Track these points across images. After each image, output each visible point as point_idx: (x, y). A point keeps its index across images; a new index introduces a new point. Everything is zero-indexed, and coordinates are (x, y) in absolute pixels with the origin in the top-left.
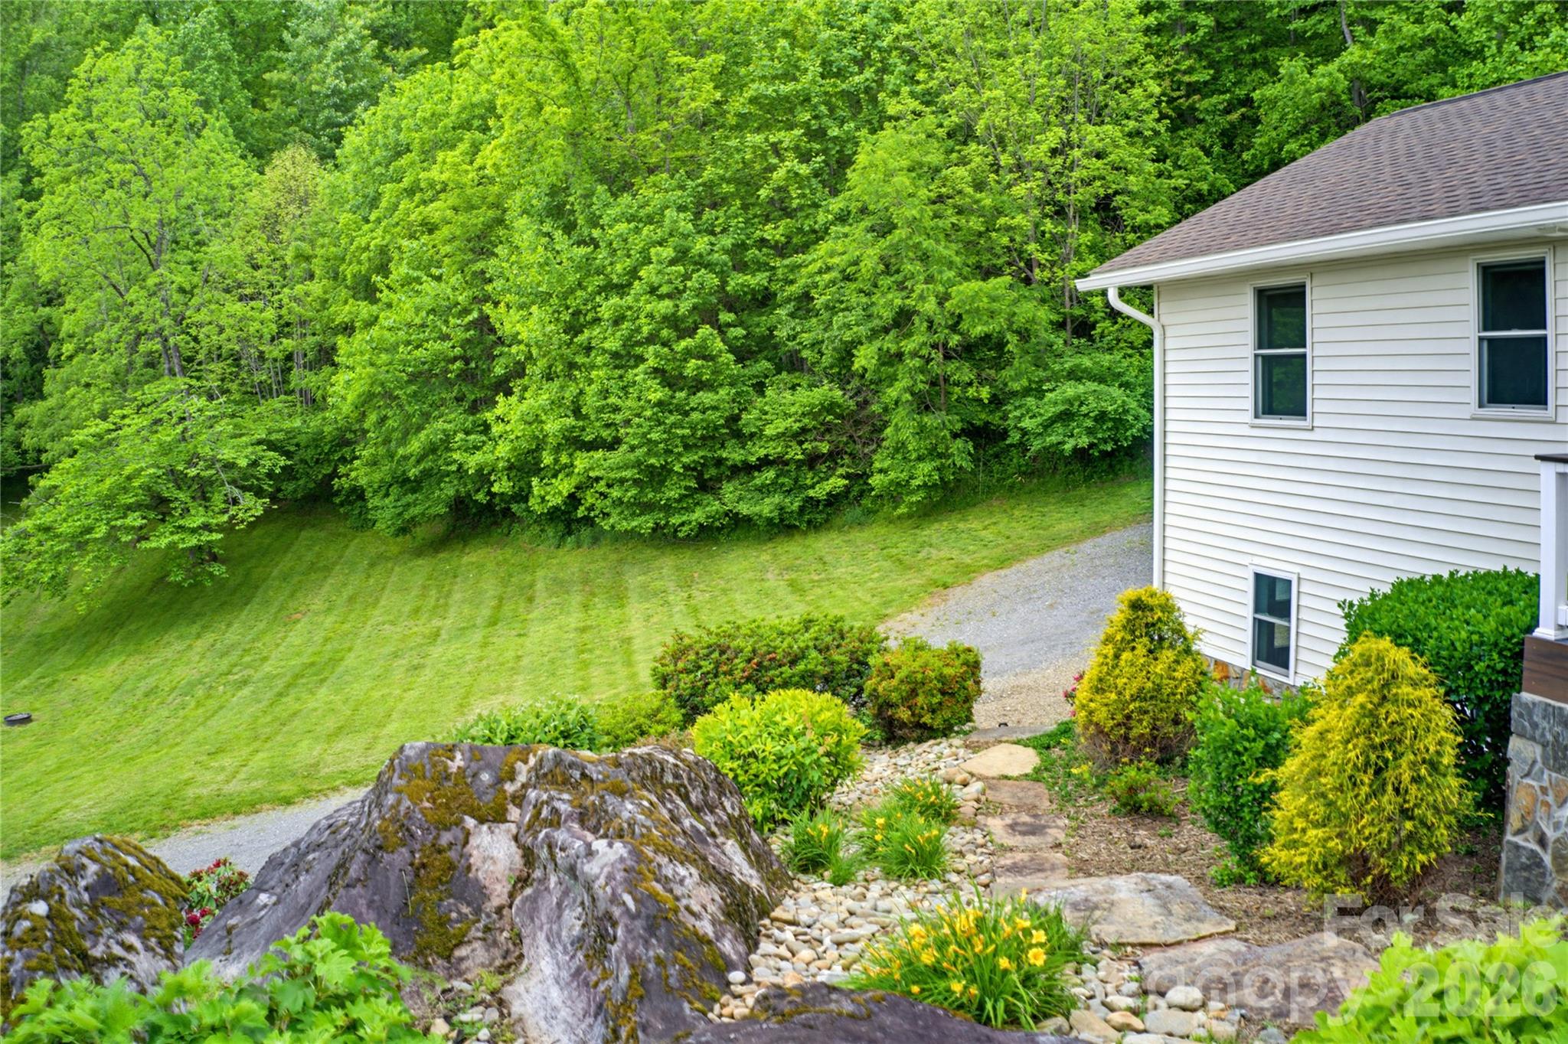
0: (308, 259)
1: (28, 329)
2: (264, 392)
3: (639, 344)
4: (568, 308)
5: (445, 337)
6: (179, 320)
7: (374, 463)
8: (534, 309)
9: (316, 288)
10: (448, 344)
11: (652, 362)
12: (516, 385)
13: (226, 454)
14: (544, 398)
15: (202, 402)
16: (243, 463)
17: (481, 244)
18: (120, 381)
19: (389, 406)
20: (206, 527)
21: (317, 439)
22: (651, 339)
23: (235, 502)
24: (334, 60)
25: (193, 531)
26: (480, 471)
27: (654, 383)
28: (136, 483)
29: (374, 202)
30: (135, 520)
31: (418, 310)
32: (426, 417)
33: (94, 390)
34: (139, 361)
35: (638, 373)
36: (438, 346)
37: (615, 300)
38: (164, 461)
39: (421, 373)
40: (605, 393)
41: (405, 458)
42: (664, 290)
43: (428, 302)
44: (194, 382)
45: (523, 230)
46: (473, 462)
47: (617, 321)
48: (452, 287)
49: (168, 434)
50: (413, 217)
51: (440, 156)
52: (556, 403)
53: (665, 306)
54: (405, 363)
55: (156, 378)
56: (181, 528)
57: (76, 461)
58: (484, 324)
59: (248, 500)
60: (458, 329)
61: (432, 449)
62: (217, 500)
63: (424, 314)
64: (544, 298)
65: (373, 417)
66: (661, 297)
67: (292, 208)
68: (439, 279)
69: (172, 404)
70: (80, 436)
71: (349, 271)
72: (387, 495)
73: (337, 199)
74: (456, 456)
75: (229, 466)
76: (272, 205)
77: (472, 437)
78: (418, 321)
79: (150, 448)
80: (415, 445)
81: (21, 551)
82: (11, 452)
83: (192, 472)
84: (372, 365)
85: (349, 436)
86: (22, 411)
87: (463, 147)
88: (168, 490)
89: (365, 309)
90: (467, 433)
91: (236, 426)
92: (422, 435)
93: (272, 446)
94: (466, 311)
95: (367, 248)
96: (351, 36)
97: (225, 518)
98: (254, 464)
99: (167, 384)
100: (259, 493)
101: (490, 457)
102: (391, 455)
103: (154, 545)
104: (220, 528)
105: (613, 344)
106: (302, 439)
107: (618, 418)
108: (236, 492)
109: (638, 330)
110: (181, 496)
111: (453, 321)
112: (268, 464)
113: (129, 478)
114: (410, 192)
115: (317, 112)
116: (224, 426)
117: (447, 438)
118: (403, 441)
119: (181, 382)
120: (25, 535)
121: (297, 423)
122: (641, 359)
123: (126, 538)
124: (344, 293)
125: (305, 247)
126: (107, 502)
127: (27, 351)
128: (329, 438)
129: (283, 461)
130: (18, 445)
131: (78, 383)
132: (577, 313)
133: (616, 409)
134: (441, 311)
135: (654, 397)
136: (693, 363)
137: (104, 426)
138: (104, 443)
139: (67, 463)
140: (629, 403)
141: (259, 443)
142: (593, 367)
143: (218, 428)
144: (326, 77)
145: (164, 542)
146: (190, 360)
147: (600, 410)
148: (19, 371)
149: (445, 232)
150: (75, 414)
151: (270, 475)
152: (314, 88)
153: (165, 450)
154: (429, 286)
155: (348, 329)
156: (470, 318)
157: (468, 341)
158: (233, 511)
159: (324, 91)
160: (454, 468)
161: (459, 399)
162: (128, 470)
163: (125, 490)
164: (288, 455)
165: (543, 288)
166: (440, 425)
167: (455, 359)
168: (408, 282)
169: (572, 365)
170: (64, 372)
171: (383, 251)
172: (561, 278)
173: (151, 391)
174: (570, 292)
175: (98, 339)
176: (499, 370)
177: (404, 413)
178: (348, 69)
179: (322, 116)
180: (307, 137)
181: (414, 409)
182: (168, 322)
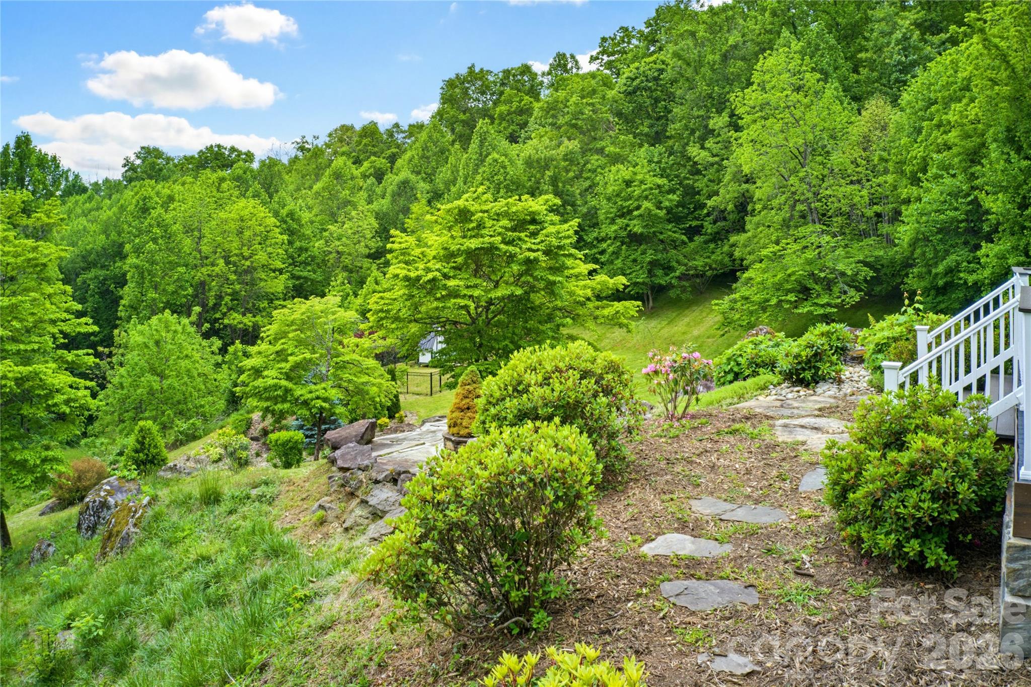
0: (886, 161)
1: (736, 195)
2: (864, 234)
4: (1019, 194)
5: (956, 209)
6: (816, 194)
7: (920, 277)
8: (1000, 195)
9: (890, 178)
10: (957, 213)
12: (995, 237)
13: (841, 267)
14: (1008, 246)
15: (827, 238)
16: (849, 273)
17: (975, 156)
18: (786, 224)
19: (927, 246)
20: (829, 305)
21: (892, 262)
23: (845, 293)
24: (897, 45)
25: (823, 306)
26: (975, 283)
28: (793, 278)
29: (919, 132)
30: (792, 297)
31: (942, 193)
32: (947, 253)
33: (772, 229)
34: (796, 214)
36: (952, 214)
38: (808, 268)
39: (945, 228)
41: (937, 274)
43: (947, 190)
44: (825, 228)
45: (994, 151)
46: (971, 279)
48: (960, 182)
49: (810, 254)
50: (939, 141)
51: (953, 106)
52: (1015, 248)
54: (936, 222)
55: (806, 224)
56: (816, 304)
57: (763, 265)
58: (976, 202)
59: (852, 292)
60: (962, 204)
61: (950, 271)
62: (836, 290)
63: (944, 195)
64: (1005, 189)
65: (918, 251)
67: (877, 133)
68: (954, 176)
69: (813, 239)
70: (765, 252)
71: (908, 169)
72: (928, 296)
73: (900, 129)
74: (962, 275)
75: (843, 275)
76: (866, 130)
77: (972, 265)
78: (942, 199)
79: (800, 261)
80: (941, 268)
81: (732, 309)
82: (727, 259)
83: (822, 275)
84: (918, 222)
85: (911, 262)
86: (733, 239)
87: (965, 101)
88: (810, 284)
89: (915, 191)
90: (969, 262)
91: (847, 253)
92: (945, 262)
93: (866, 264)
94: (968, 195)
95: (916, 158)
96: (904, 30)
97: (839, 301)
98: (857, 274)
99: (810, 228)
100: (858, 289)
101: (981, 277)
102: (930, 272)
103: (800, 311)
104: (836, 306)
106: (884, 262)
108: (846, 288)
110: (817, 287)
111: (960, 200)
112: (863, 274)
113: (789, 275)
114: (939, 126)
115: (890, 75)
116: (840, 252)
117: (958, 264)
118: (936, 264)
119: (818, 227)
120: (735, 301)
121: (881, 253)
123: (787, 306)
124: (905, 181)
125: (885, 154)
126: (778, 287)
127: (736, 206)
128: (899, 262)
129: (872, 273)
130: (731, 255)
131: (764, 225)
132: (1024, 198)
134: (955, 194)
137: (777, 248)
138: (777, 257)
139: (758, 265)
141: (859, 262)
143: (837, 253)
144: (893, 55)
145: (806, 310)
146: (824, 215)
148: (731, 217)
149: (955, 150)
150: (762, 241)
151: (865, 280)
152: (887, 61)
153: (809, 262)
154: (948, 181)
155: (907, 201)
156: (969, 199)
157: (970, 211)
158: (843, 297)
159: (892, 62)
160: (962, 282)
161: (966, 243)
162: (789, 272)
163: (787, 281)
164: (876, 270)
165: (1004, 184)
166: (953, 257)
167: (962, 221)
168: (937, 177)
169: (1023, 227)
170: (756, 219)
171: (924, 159)
172: (1015, 177)
173: (802, 231)
174: (1019, 186)
175: (775, 203)
176: (986, 228)
177: (935, 249)
178: (905, 49)
179: (893, 77)
180: (885, 89)
181: (940, 247)
182: (810, 195)
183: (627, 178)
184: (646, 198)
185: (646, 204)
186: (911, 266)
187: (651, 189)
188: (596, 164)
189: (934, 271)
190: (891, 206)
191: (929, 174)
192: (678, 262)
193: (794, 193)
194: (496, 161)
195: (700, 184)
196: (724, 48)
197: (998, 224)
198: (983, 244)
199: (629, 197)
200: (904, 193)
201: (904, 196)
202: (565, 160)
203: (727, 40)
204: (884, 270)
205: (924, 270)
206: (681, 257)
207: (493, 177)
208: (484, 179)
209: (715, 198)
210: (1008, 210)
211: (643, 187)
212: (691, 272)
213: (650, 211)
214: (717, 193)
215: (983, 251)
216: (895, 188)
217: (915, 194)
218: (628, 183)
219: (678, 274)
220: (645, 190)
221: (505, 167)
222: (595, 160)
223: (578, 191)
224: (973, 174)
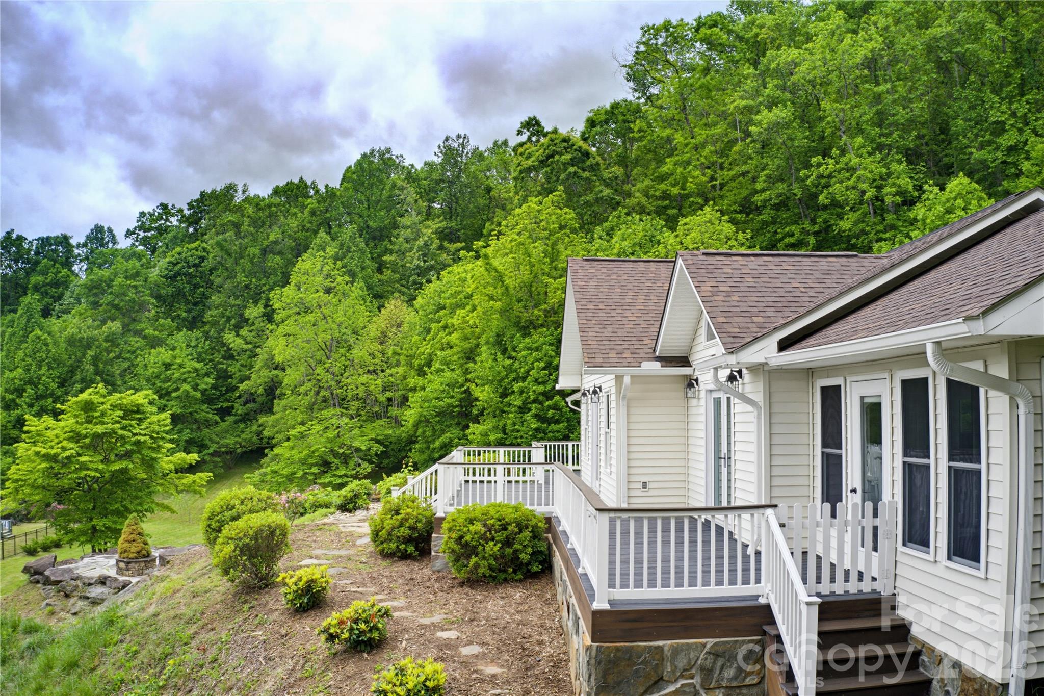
0: (399, 354)
1: (266, 380)
2: (378, 416)
3: (530, 403)
4: (501, 386)
5: (452, 397)
6: (339, 382)
7: (421, 451)
9: (401, 370)
10: (453, 400)
11: (533, 411)
12: (481, 419)
13: (356, 444)
14: (490, 426)
15: (346, 420)
16: (364, 448)
17: (470, 356)
18: (311, 408)
19: (427, 426)
20: (346, 475)
21: (399, 439)
22: (534, 401)
23: (359, 465)
24: (417, 252)
25: (340, 477)
27: (534, 420)
28: (316, 454)
29: (428, 331)
30: (315, 470)
31: (442, 384)
32: (443, 432)
33: (298, 412)
34: (319, 399)
35: (528, 416)
36: (449, 400)
37: (520, 384)
38: (329, 445)
39: (442, 412)
40: (514, 424)
41: (434, 449)
42: (540, 380)
43: (447, 381)
44: (344, 411)
47: (522, 392)
48: (457, 375)
49: (331, 434)
50: (444, 340)
51: (458, 311)
52: (496, 428)
53: (541, 388)
54: (435, 407)
55: (326, 407)
56: (335, 475)
57: (290, 443)
58: (467, 391)
59: (365, 465)
60: (457, 392)
62: (352, 464)
63: (444, 386)
64: (492, 382)
65: (420, 431)
66: (539, 384)
67: (393, 329)
68: (453, 370)
69: (334, 421)
70: (292, 432)
71: (416, 363)
73: (412, 327)
75: (358, 450)
76: (384, 327)
78: (441, 388)
79: (323, 440)
80: (437, 444)
81: (262, 481)
82: (255, 437)
83: (341, 451)
84: (422, 407)
86: (262, 419)
87: (468, 308)
88: (331, 459)
89: (420, 381)
91: (362, 432)
93: (377, 441)
94: (462, 386)
95: (423, 354)
96: (426, 238)
97: (354, 472)
98: (370, 449)
99: (332, 410)
100: (370, 462)
102: (428, 448)
105: (518, 403)
106: (393, 439)
107: (519, 435)
108: (360, 461)
109: (529, 397)
110: (336, 461)
111: (456, 390)
112: (374, 449)
113: (313, 452)
114: (444, 328)
115: (409, 276)
116: (356, 431)
117: (451, 440)
118: (434, 441)
119: (338, 410)
120: (265, 474)
121: (390, 432)
122: (530, 410)
123: (311, 478)
124: (413, 373)
125: (398, 349)
126: (303, 462)
127: (265, 390)
128: (404, 439)
129: (382, 449)
130: (259, 434)
131: (290, 408)
132: (505, 388)
133: (518, 431)
134: (451, 385)
135: (534, 426)
136: (551, 412)
137: (304, 428)
138: (302, 436)
139: (286, 444)
140: (524, 429)
141: (372, 439)
142: (511, 413)
143: (353, 432)
144: (413, 260)
146: (343, 399)
147: (512, 431)
148: (261, 399)
149: (455, 349)
150: (289, 422)
151: (376, 455)
152: (408, 264)
153: (330, 441)
154: (448, 374)
155: (414, 390)
156: (463, 389)
157: (463, 398)
158: (358, 469)
159: (412, 265)
161: (458, 424)
162: (312, 449)
163: (312, 457)
164: (385, 446)
165: (490, 378)
166: (448, 435)
167: (456, 406)
168: (439, 371)
169: (503, 412)
170: (283, 402)
171: (430, 355)
173: (326, 413)
174: (502, 379)
175: (302, 389)
176: (475, 411)
177: (434, 429)
178: (424, 255)
179: (411, 279)
180: (404, 289)
181: (438, 427)
182: (333, 383)
183: (167, 361)
184: (185, 380)
185: (186, 387)
186: (415, 442)
187: (189, 372)
188: (136, 345)
189: (432, 446)
190: (400, 393)
191: (433, 368)
192: (211, 440)
193: (319, 381)
194: (39, 337)
195: (234, 368)
196: (266, 243)
197: (484, 409)
198: (471, 425)
199: (168, 379)
200: (411, 382)
201: (411, 385)
202: (106, 340)
203: (268, 236)
204: (392, 446)
205: (424, 445)
206: (214, 436)
207: (35, 354)
208: (26, 355)
209: (246, 382)
210: (492, 399)
211: (183, 370)
212: (223, 450)
213: (188, 392)
214: (249, 378)
215: (470, 430)
216: (405, 378)
217: (421, 384)
218: (167, 366)
219: (211, 451)
220: (184, 373)
221: (47, 345)
222: (135, 341)
223: (118, 372)
224: (467, 369)
